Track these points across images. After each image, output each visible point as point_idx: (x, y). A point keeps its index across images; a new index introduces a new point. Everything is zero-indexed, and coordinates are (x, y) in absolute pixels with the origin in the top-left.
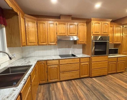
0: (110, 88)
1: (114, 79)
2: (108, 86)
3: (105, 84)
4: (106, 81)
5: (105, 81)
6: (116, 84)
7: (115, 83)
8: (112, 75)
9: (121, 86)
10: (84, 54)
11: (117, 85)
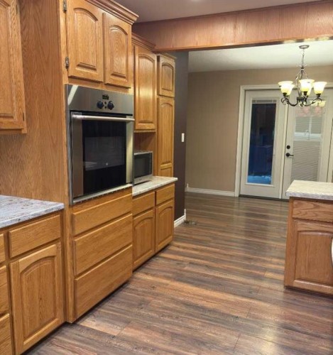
0: (174, 335)
1: (160, 284)
2: (163, 333)
3: (148, 327)
4: (142, 312)
5: (136, 310)
6: (178, 307)
7: (173, 300)
8: (143, 270)
9: (196, 307)
10: (15, 199)
11: (184, 308)
